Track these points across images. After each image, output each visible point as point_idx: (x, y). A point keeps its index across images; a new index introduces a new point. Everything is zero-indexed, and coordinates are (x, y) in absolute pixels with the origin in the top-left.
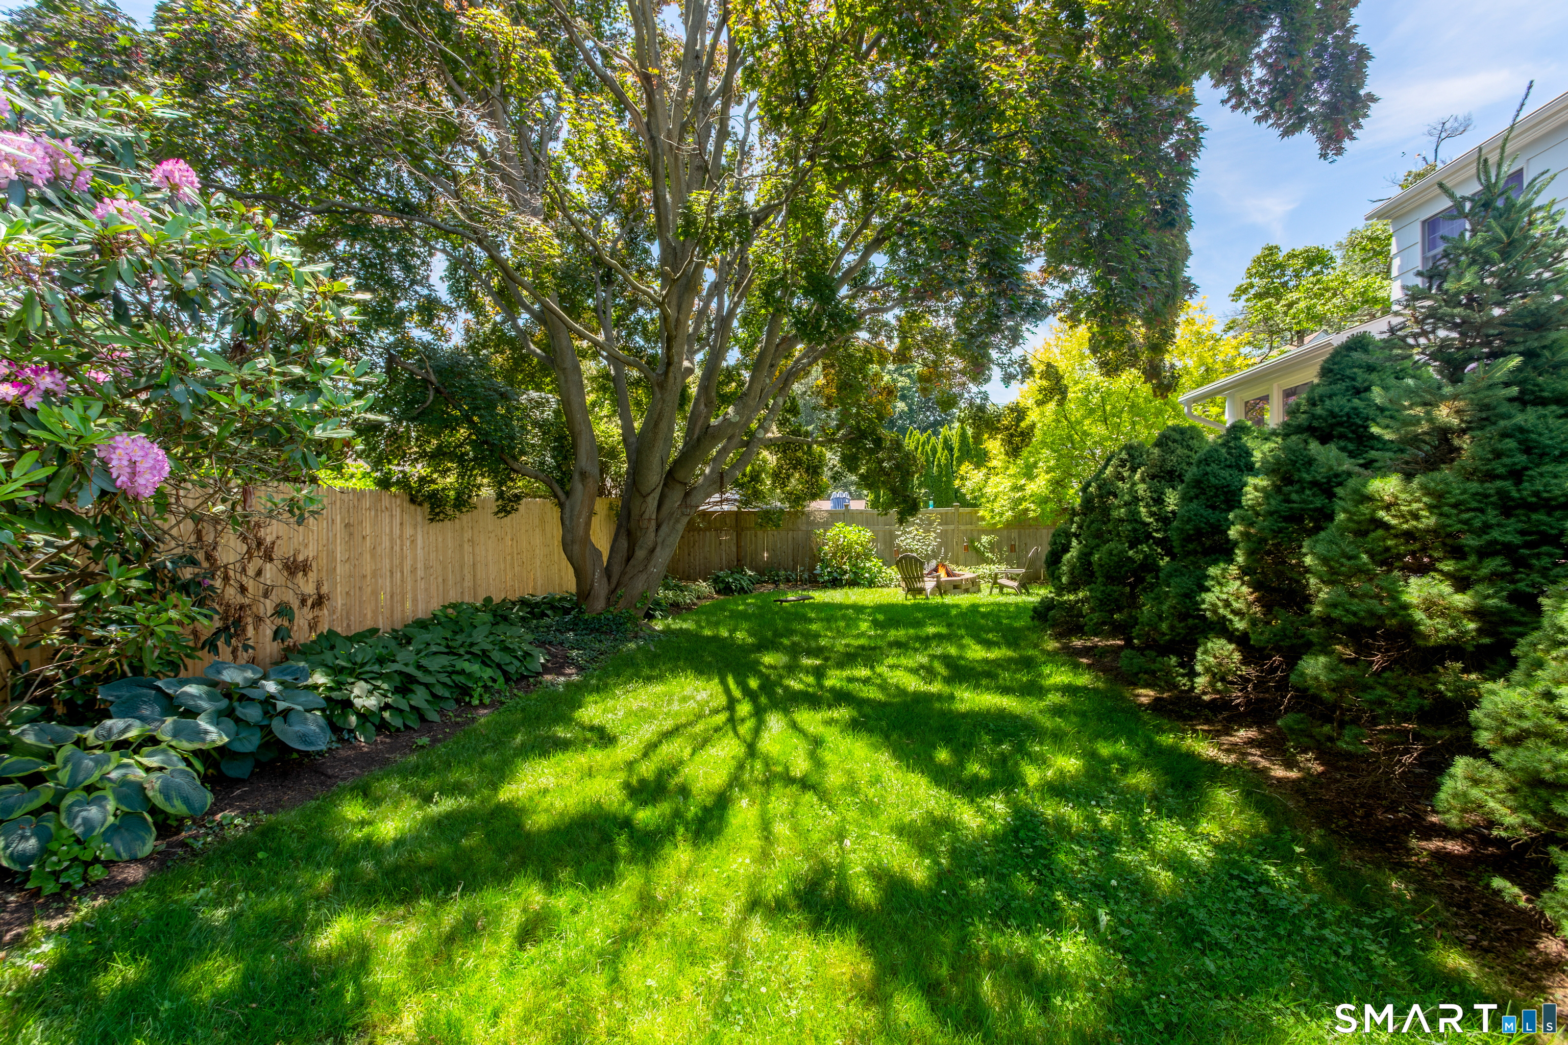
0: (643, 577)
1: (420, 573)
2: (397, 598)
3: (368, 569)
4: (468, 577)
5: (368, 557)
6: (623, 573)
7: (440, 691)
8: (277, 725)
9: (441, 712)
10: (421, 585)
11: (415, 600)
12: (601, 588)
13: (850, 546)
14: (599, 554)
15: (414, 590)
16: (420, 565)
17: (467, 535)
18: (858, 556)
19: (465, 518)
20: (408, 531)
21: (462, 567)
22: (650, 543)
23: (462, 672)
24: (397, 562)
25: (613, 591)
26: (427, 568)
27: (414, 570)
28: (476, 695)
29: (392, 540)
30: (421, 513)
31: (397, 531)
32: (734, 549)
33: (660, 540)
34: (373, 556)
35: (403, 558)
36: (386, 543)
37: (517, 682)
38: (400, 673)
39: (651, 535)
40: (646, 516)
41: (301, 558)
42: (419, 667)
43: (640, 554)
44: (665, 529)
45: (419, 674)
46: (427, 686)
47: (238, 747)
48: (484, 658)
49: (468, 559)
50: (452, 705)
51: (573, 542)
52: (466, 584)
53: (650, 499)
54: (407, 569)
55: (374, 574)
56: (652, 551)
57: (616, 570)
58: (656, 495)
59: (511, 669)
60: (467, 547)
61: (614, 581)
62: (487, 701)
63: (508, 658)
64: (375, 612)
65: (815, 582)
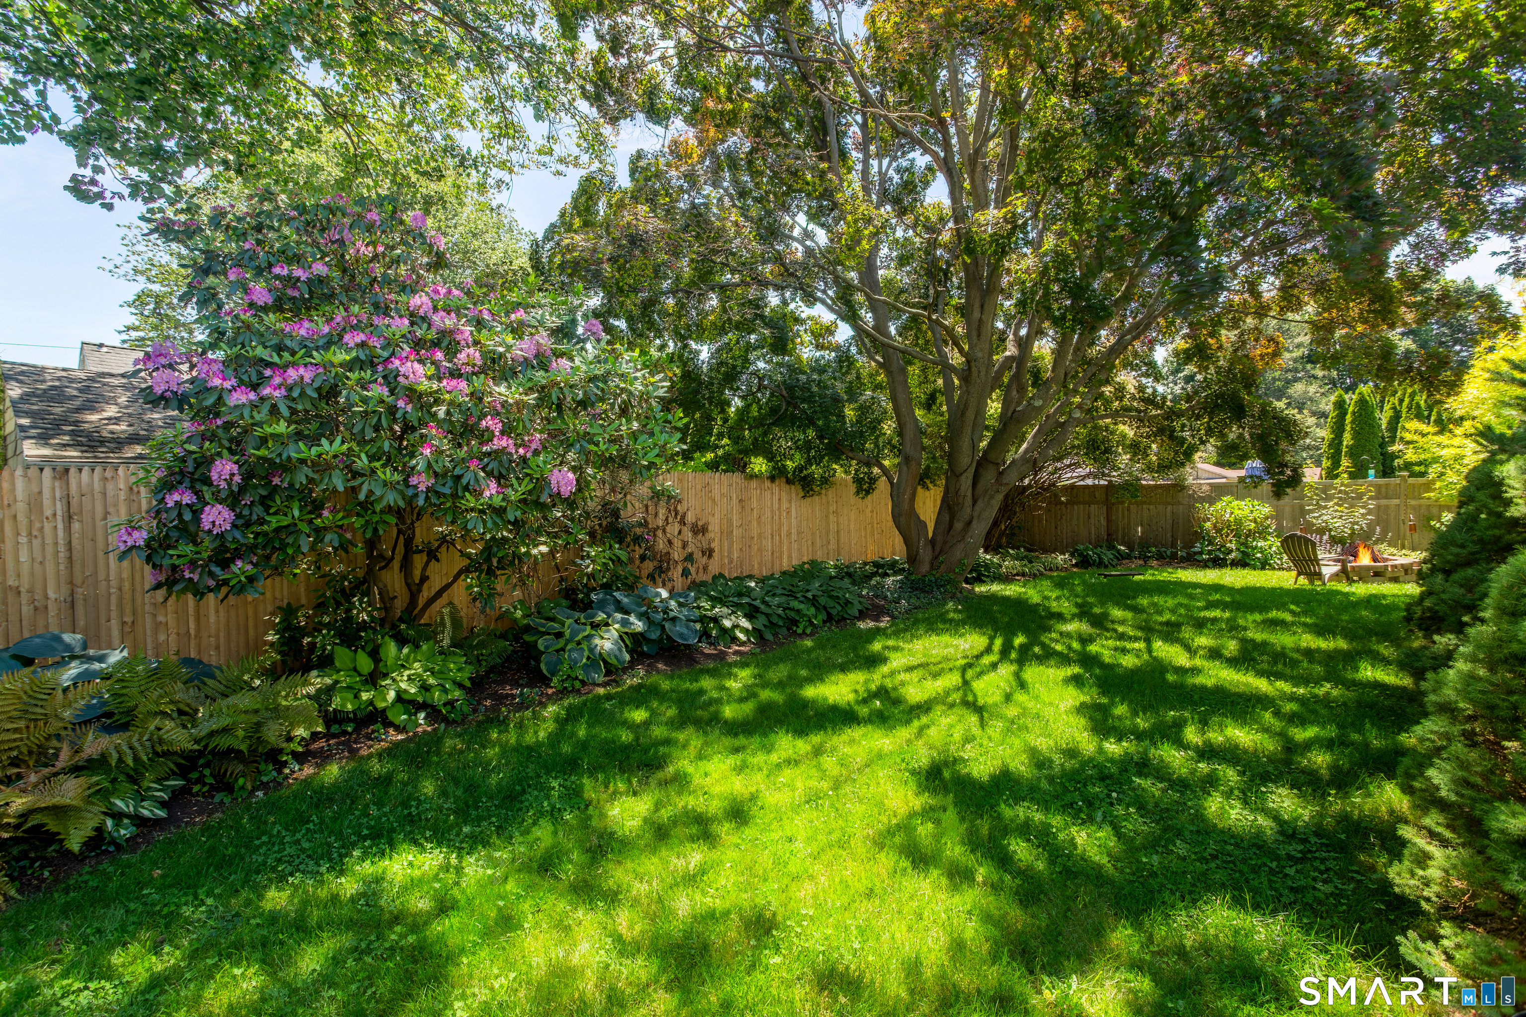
0: (961, 546)
1: (794, 537)
2: (776, 555)
3: (755, 533)
4: (833, 541)
5: (755, 523)
6: (945, 542)
7: (775, 619)
8: (667, 625)
9: (775, 635)
10: (795, 546)
11: (790, 557)
12: (925, 555)
13: (1239, 522)
14: (924, 525)
15: (789, 549)
16: (794, 531)
17: (833, 508)
18: (1250, 533)
19: (831, 493)
20: (785, 505)
21: (828, 533)
22: (966, 517)
23: (792, 609)
24: (776, 528)
25: (936, 558)
26: (799, 533)
27: (789, 534)
28: (801, 626)
29: (772, 511)
30: (796, 491)
31: (776, 506)
32: (1103, 522)
33: (976, 514)
34: (759, 523)
35: (781, 525)
36: (768, 514)
37: (838, 622)
38: (750, 605)
39: (968, 510)
40: (962, 492)
41: (700, 523)
42: (764, 602)
43: (958, 526)
44: (980, 504)
45: (762, 607)
46: (767, 615)
47: (648, 635)
48: (814, 602)
49: (833, 527)
50: (784, 631)
51: (900, 515)
52: (831, 547)
53: (963, 478)
54: (784, 533)
55: (760, 536)
56: (969, 523)
57: (940, 539)
58: (970, 474)
59: (834, 612)
60: (832, 518)
61: (938, 549)
62: (808, 631)
63: (831, 603)
64: (760, 564)
65: (1192, 561)
